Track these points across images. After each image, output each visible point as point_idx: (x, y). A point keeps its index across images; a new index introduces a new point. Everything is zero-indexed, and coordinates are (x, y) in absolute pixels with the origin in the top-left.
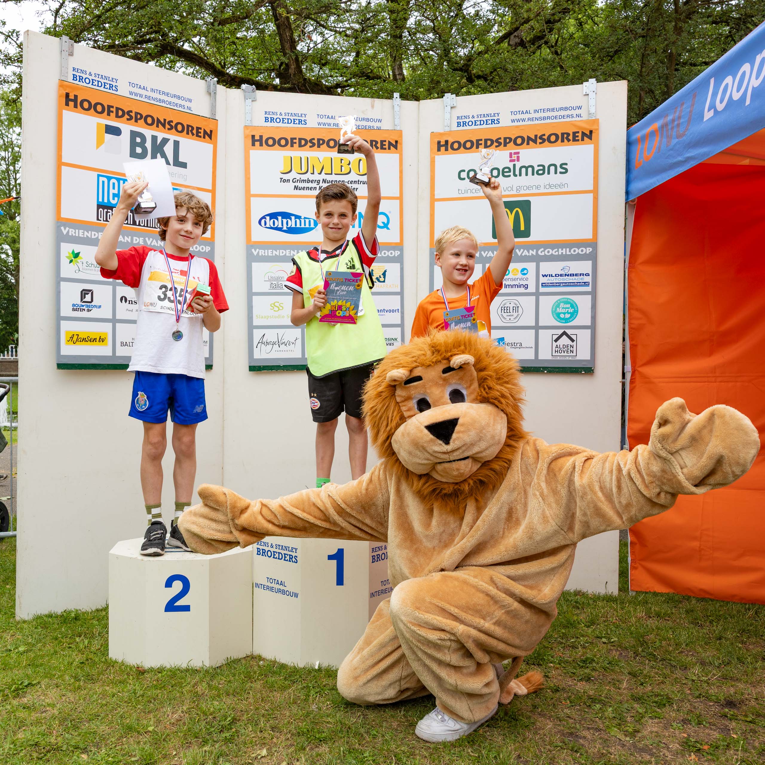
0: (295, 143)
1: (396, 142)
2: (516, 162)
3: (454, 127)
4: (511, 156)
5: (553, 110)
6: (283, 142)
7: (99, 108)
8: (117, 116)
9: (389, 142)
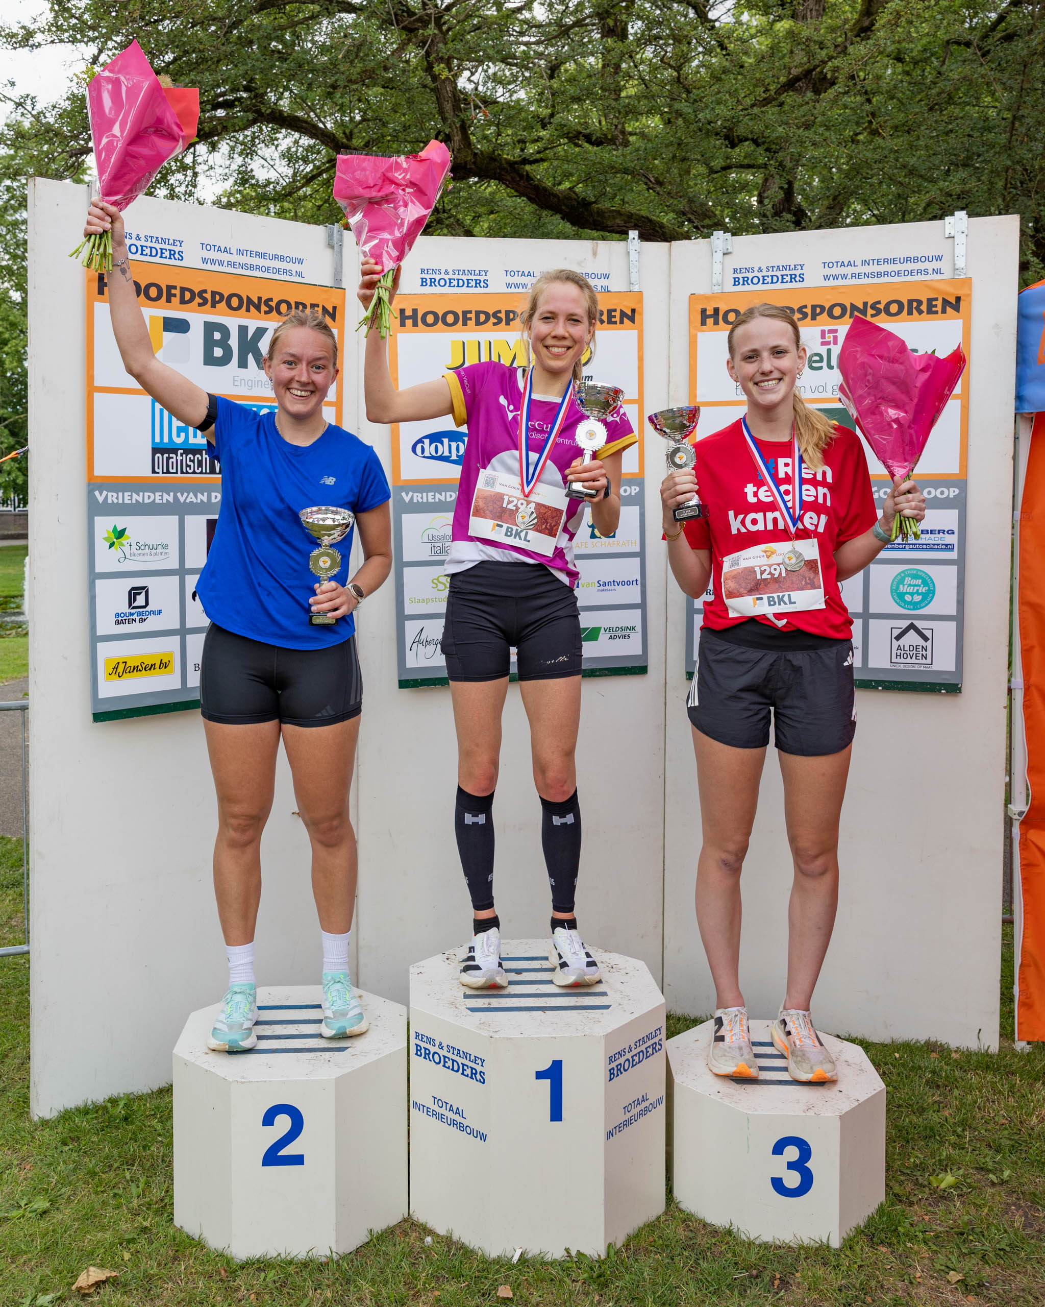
0: (470, 319)
1: (633, 311)
2: (831, 346)
3: (729, 287)
4: (823, 336)
5: (893, 261)
6: (450, 319)
7: (153, 292)
8: (183, 301)
9: (621, 311)
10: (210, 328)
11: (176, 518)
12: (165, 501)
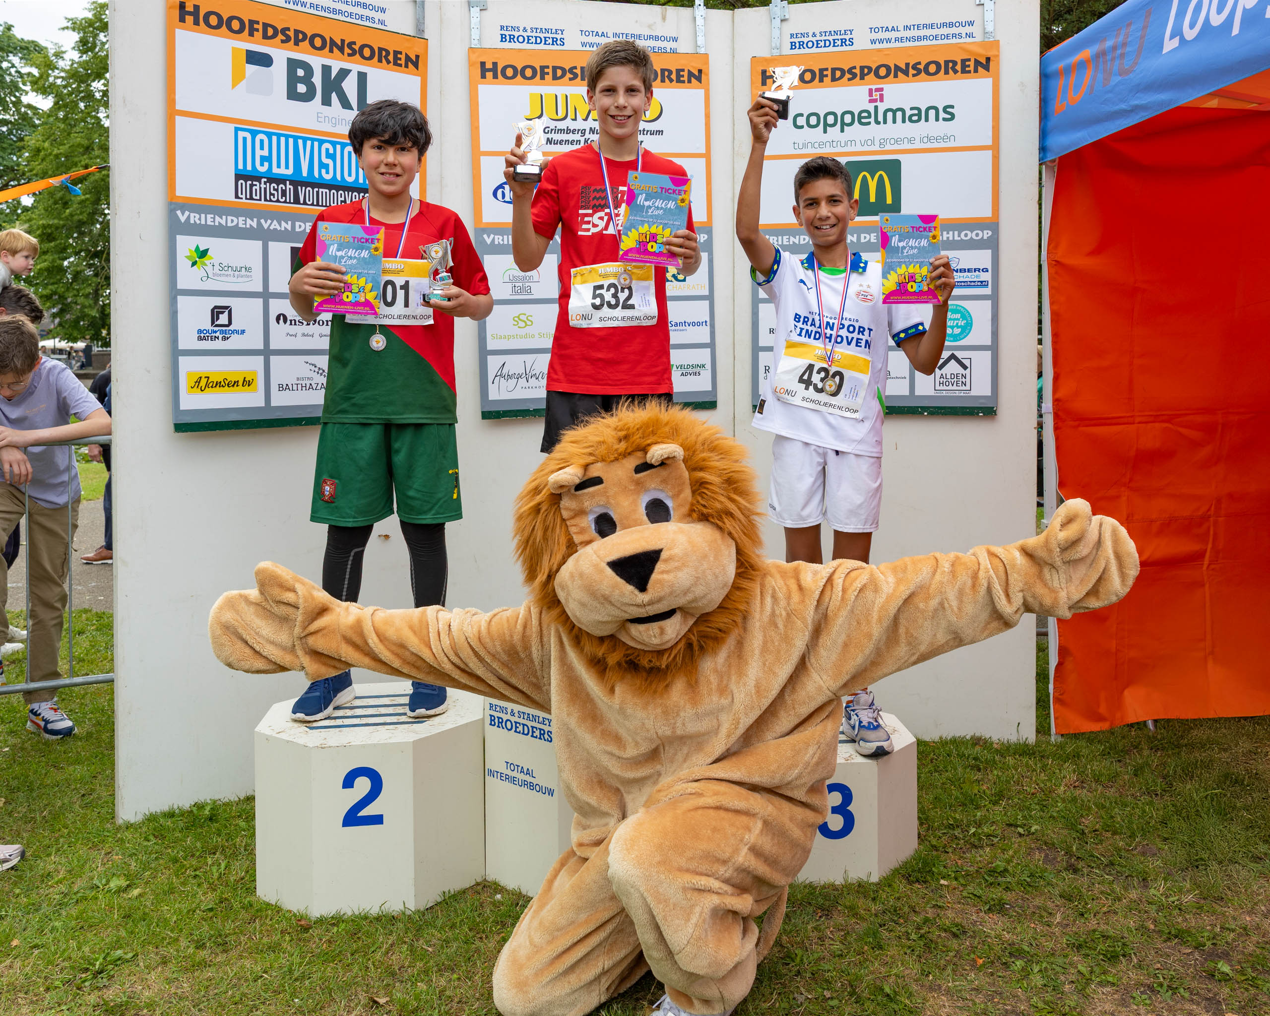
0: (548, 73)
1: (700, 71)
2: (878, 104)
3: (787, 50)
4: (871, 94)
5: (932, 26)
6: (529, 72)
7: (236, 25)
8: (265, 36)
9: (689, 71)
10: (293, 65)
11: (259, 244)
12: (248, 226)
